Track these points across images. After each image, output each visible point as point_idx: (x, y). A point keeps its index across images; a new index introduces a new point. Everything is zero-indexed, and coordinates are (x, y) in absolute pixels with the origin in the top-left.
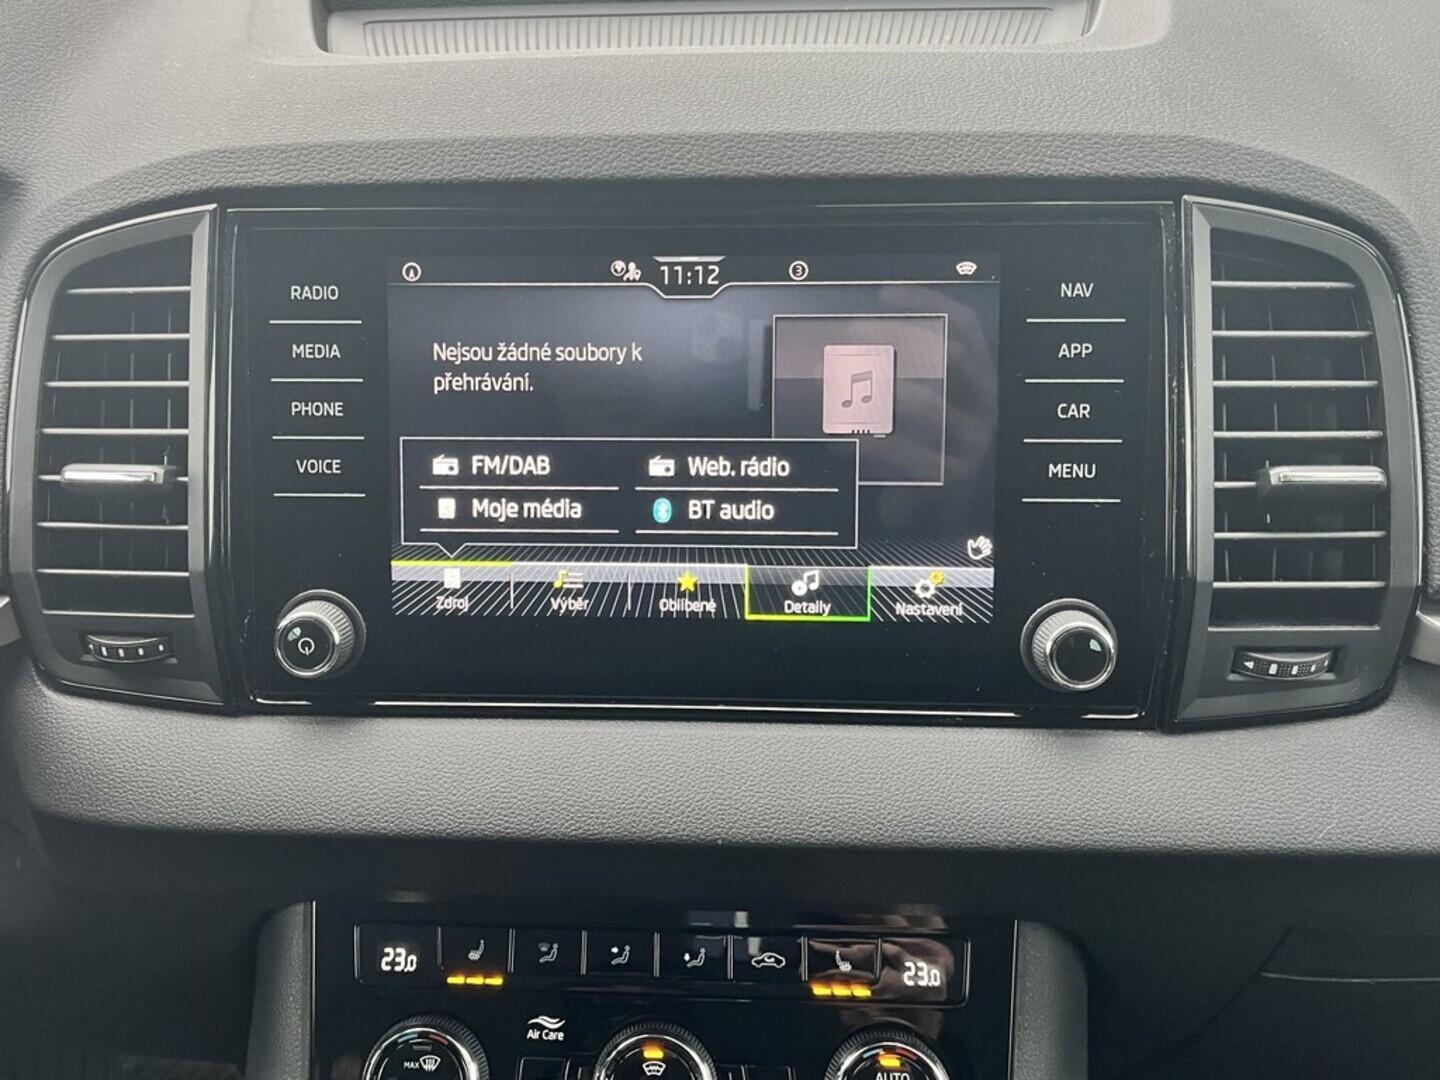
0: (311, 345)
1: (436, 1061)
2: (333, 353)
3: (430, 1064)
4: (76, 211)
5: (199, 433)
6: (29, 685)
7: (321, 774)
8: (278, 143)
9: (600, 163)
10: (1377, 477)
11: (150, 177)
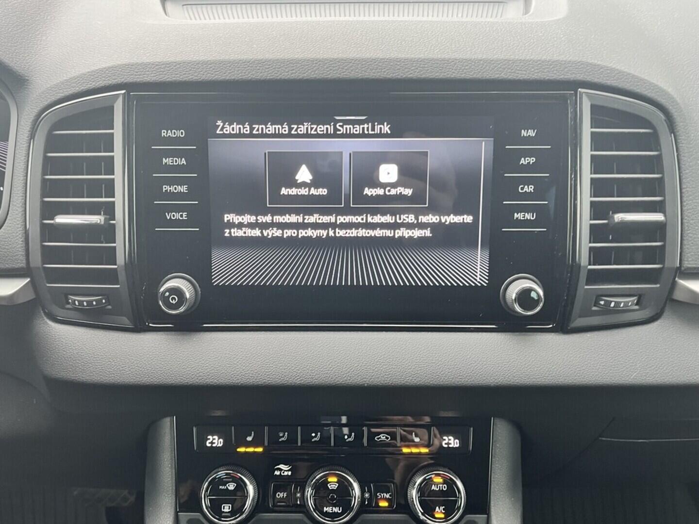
0: (172, 159)
1: (234, 485)
2: (182, 162)
3: (231, 487)
4: (56, 93)
5: (120, 200)
6: (41, 319)
7: (181, 358)
8: (155, 61)
9: (310, 71)
10: (661, 218)
11: (92, 77)
